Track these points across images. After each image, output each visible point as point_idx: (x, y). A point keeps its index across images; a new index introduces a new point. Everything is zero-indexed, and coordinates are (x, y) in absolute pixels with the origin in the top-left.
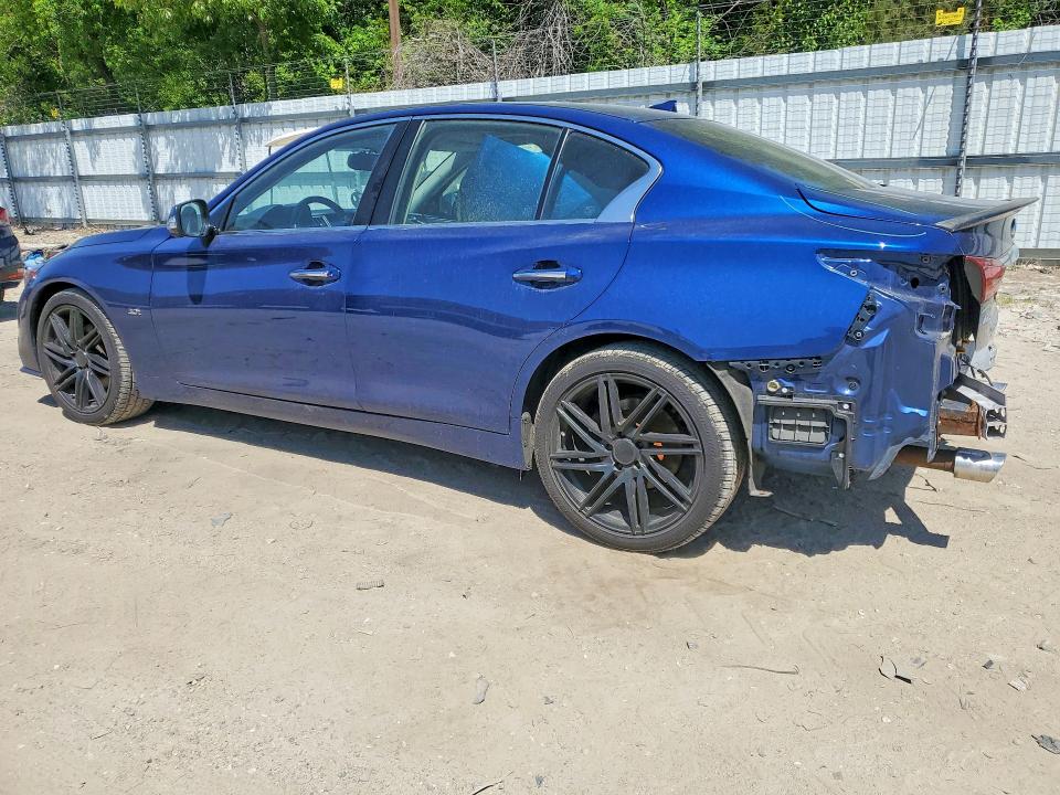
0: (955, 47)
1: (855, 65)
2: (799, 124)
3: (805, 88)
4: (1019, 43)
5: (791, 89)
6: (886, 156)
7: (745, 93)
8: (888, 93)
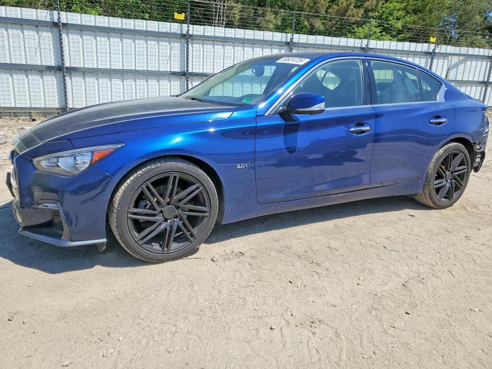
0: (179, 28)
1: (140, 28)
2: (117, 52)
3: (118, 35)
4: (200, 31)
5: (111, 34)
6: (157, 70)
7: (86, 32)
8: (155, 43)
